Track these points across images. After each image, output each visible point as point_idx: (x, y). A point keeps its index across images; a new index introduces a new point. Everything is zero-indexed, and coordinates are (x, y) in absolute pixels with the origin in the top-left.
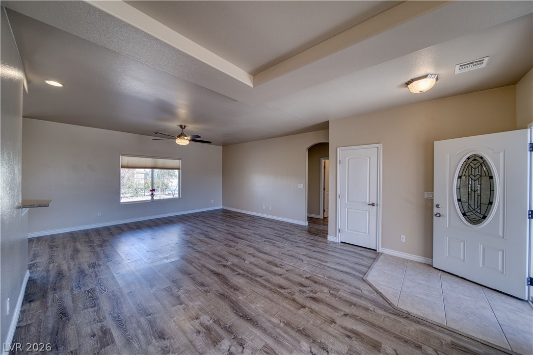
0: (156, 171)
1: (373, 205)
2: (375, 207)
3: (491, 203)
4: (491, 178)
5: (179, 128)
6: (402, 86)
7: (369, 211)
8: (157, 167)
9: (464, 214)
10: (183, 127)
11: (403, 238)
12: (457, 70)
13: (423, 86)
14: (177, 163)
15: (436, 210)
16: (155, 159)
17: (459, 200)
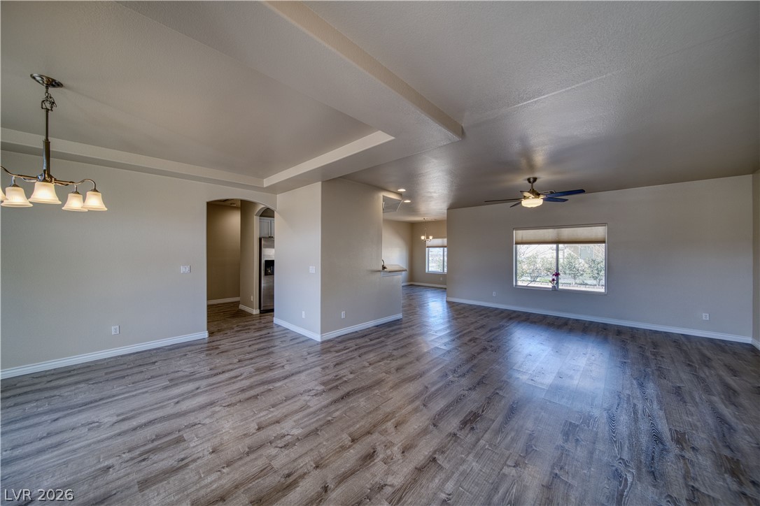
0: (561, 246)
5: (527, 182)
8: (562, 240)
10: (532, 180)
14: (600, 231)
16: (556, 230)
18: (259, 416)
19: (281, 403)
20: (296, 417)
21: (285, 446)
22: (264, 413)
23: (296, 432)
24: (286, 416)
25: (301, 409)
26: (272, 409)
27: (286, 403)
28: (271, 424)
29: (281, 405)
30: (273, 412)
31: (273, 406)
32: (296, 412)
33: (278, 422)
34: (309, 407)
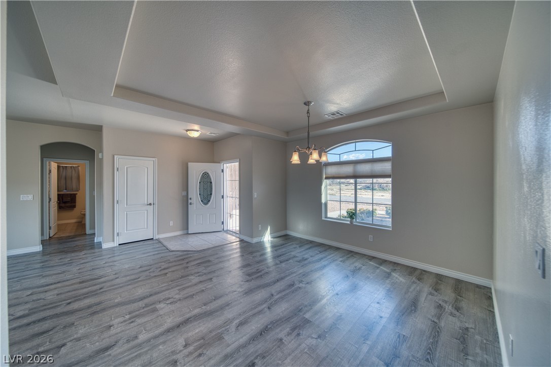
1: (150, 204)
2: (152, 206)
3: (211, 194)
4: (211, 183)
6: (184, 130)
7: (147, 210)
9: (202, 201)
11: (171, 223)
12: (208, 134)
13: (195, 135)
15: (190, 201)
17: (200, 194)
18: (212, 285)
19: (197, 293)
20: (190, 284)
21: (199, 273)
22: (209, 286)
23: (192, 277)
24: (196, 285)
25: (184, 289)
26: (204, 289)
27: (193, 293)
28: (204, 281)
29: (197, 291)
30: (204, 287)
31: (203, 291)
32: (188, 287)
33: (201, 282)
34: (179, 290)
